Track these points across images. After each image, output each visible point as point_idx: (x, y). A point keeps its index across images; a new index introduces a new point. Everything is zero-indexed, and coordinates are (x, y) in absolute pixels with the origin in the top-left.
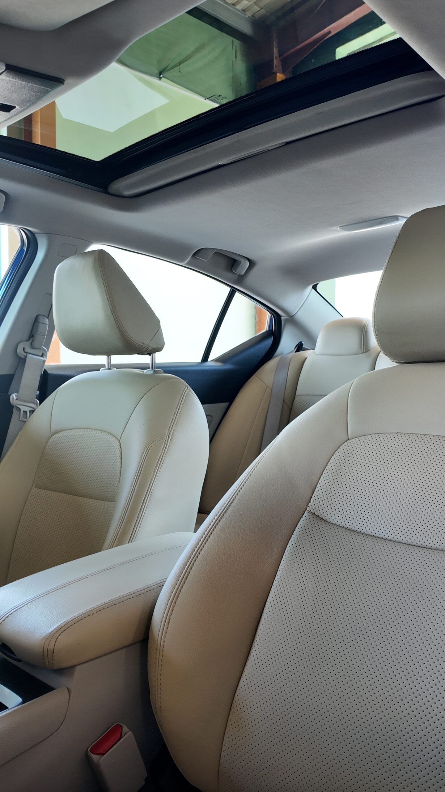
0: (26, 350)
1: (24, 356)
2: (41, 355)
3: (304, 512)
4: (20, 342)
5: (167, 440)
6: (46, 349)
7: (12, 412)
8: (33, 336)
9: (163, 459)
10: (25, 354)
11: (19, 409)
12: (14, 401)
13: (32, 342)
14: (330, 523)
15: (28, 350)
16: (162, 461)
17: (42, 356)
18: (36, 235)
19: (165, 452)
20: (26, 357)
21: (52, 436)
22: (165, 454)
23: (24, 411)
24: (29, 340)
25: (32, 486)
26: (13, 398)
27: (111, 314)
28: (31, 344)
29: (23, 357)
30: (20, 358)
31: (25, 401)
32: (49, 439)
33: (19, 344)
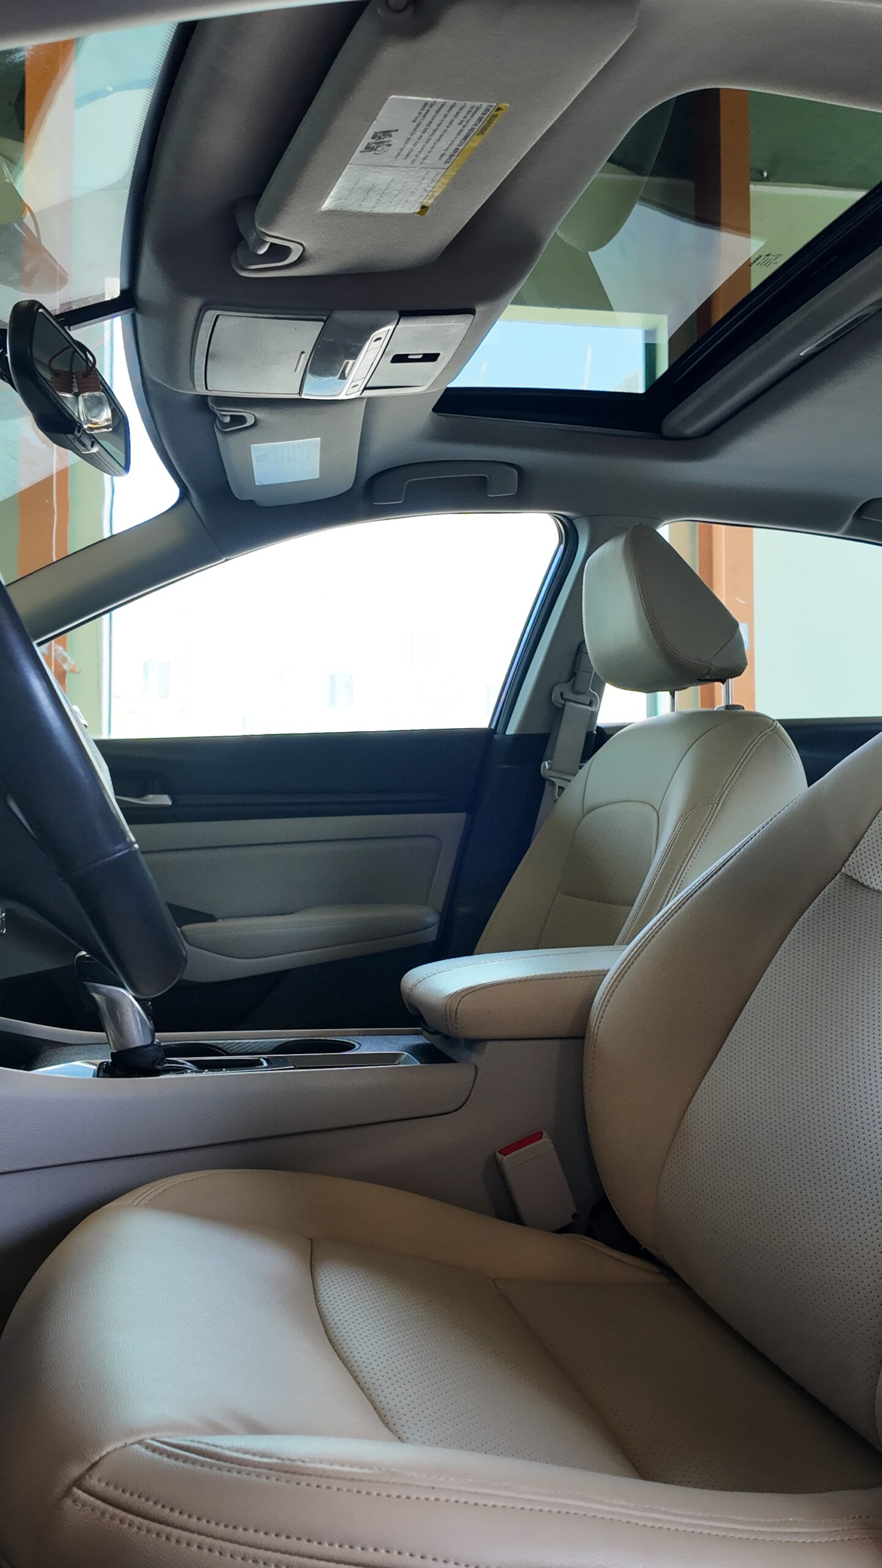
0: (565, 696)
1: (561, 704)
2: (588, 703)
3: (836, 874)
4: (555, 685)
5: (716, 805)
6: (596, 694)
7: (544, 787)
8: (575, 674)
9: (706, 833)
10: (563, 702)
11: (553, 784)
12: (546, 770)
13: (574, 682)
14: (867, 887)
15: (568, 695)
16: (704, 837)
17: (590, 704)
18: (574, 521)
19: (711, 823)
20: (564, 705)
21: (584, 817)
22: (709, 826)
23: (559, 787)
24: (569, 680)
25: (558, 892)
26: (545, 766)
27: (645, 617)
28: (573, 685)
29: (561, 706)
30: (556, 708)
31: (561, 772)
32: (580, 821)
33: (554, 689)
